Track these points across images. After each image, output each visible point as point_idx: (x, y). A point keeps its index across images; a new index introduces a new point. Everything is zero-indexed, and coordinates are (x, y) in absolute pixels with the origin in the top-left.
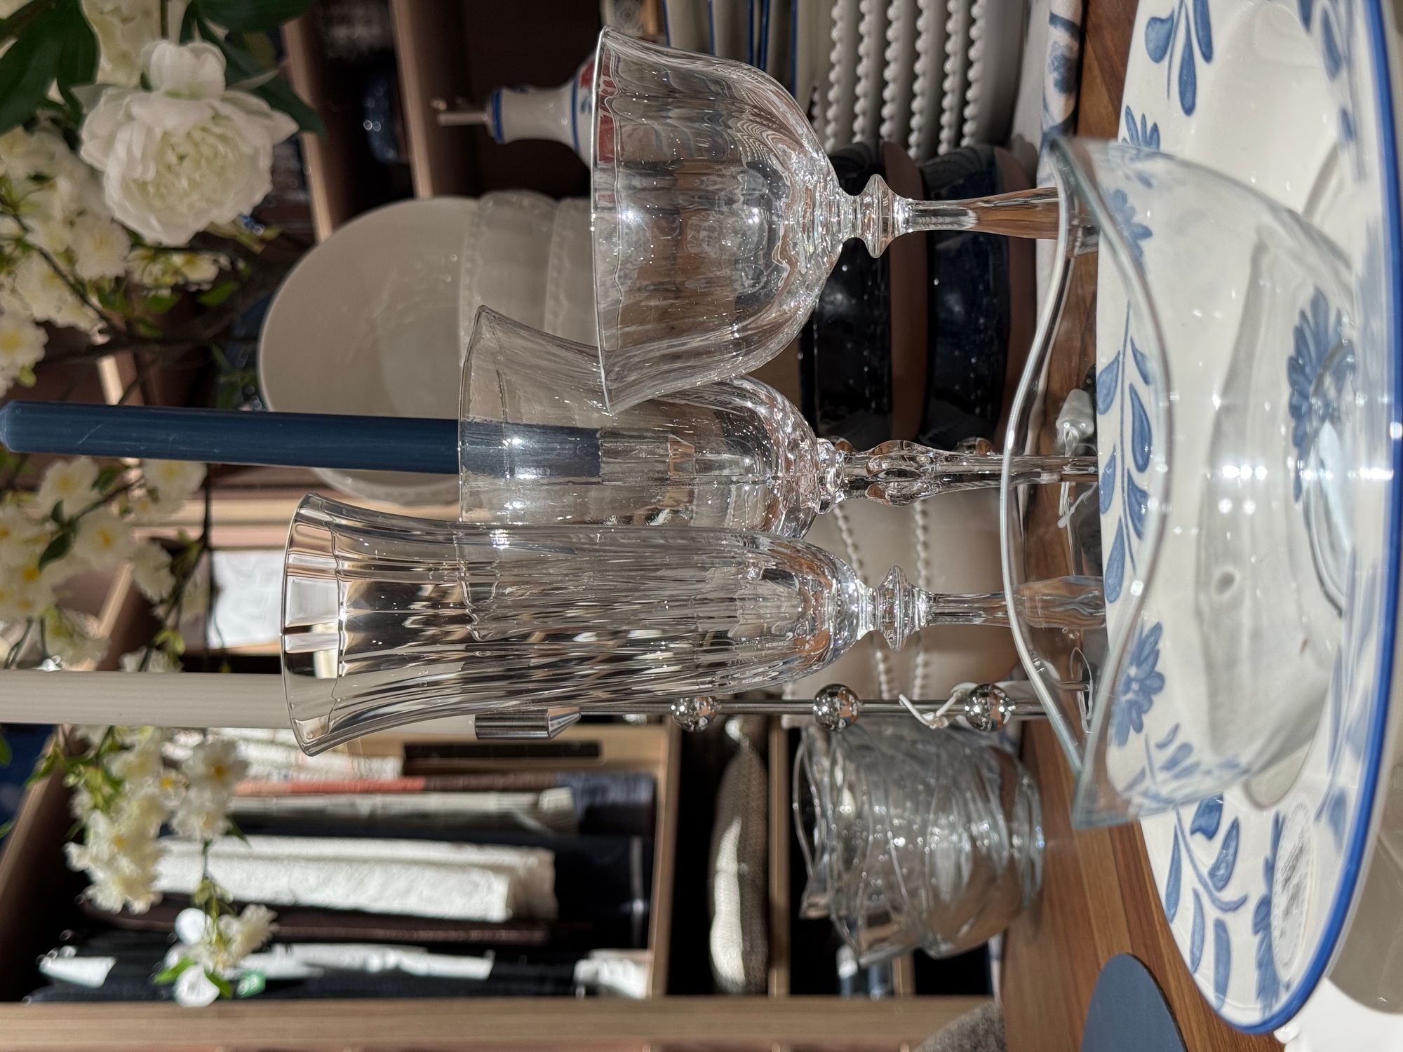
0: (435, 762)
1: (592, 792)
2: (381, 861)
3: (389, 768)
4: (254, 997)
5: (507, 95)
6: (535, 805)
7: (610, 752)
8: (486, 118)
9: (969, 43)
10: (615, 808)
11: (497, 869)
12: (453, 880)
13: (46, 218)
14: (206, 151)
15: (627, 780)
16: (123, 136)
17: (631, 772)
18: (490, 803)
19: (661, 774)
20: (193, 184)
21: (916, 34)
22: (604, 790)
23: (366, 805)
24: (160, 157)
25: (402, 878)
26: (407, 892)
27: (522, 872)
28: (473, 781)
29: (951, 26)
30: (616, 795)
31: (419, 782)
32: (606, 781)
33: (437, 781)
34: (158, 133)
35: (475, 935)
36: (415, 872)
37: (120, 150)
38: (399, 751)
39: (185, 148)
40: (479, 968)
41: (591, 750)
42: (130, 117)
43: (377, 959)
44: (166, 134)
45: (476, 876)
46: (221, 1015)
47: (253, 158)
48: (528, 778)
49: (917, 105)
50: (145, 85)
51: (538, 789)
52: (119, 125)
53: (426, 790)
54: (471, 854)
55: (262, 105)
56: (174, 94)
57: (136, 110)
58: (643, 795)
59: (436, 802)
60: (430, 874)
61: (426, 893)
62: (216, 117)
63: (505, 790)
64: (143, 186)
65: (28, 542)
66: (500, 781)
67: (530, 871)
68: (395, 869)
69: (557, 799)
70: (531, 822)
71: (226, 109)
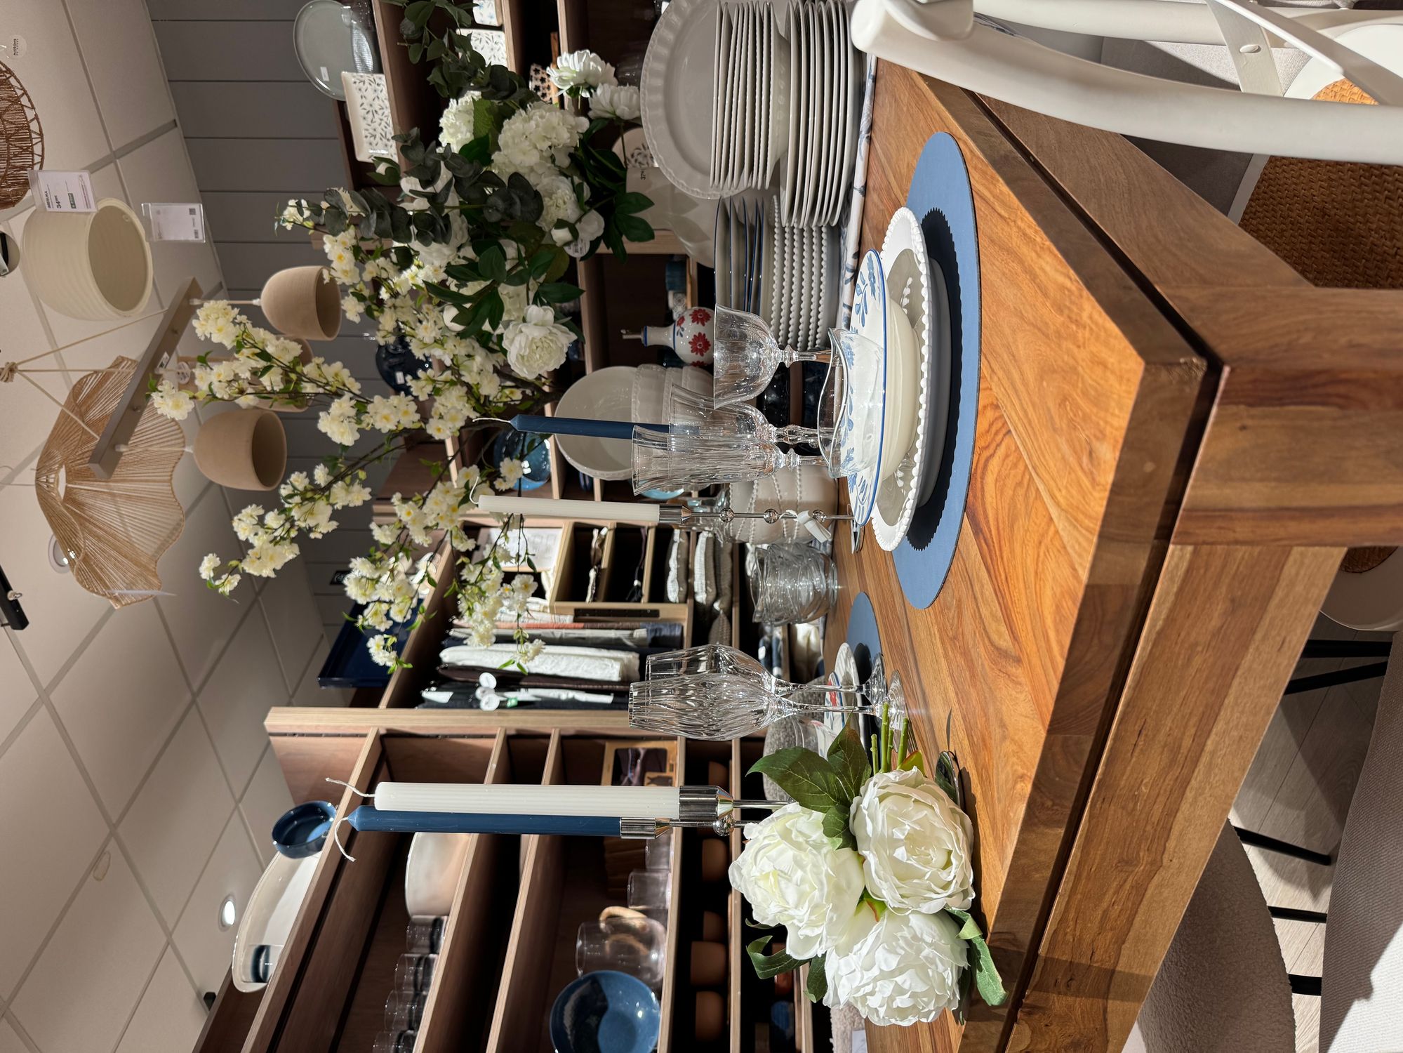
0: (588, 617)
1: (656, 631)
2: (566, 655)
3: (568, 619)
4: (513, 708)
5: (649, 329)
6: (631, 635)
7: (662, 615)
8: (641, 337)
9: (819, 313)
10: (664, 637)
11: (615, 659)
12: (597, 663)
13: (470, 372)
14: (546, 345)
15: (670, 626)
16: (518, 339)
17: (672, 623)
18: (612, 634)
19: (685, 625)
20: (540, 356)
21: (801, 309)
22: (661, 630)
23: (558, 634)
24: (530, 347)
25: (575, 662)
26: (578, 668)
27: (626, 661)
28: (604, 625)
29: (812, 307)
30: (666, 632)
31: (582, 625)
32: (662, 627)
33: (589, 625)
34: (530, 338)
35: (605, 687)
36: (581, 659)
37: (516, 343)
38: (573, 612)
39: (539, 344)
40: (608, 699)
41: (655, 613)
42: (521, 332)
43: (564, 695)
44: (533, 338)
45: (607, 662)
46: (499, 714)
47: (562, 349)
48: (628, 624)
49: (800, 333)
50: (524, 320)
51: (633, 629)
52: (516, 335)
53: (584, 628)
54: (605, 653)
55: (567, 329)
56: (535, 325)
57: (523, 329)
58: (678, 633)
59: (588, 633)
60: (587, 660)
61: (585, 668)
62: (551, 333)
63: (618, 629)
64: (523, 357)
65: (456, 496)
66: (616, 625)
67: (630, 661)
68: (572, 658)
69: (640, 633)
70: (629, 643)
71: (554, 330)
